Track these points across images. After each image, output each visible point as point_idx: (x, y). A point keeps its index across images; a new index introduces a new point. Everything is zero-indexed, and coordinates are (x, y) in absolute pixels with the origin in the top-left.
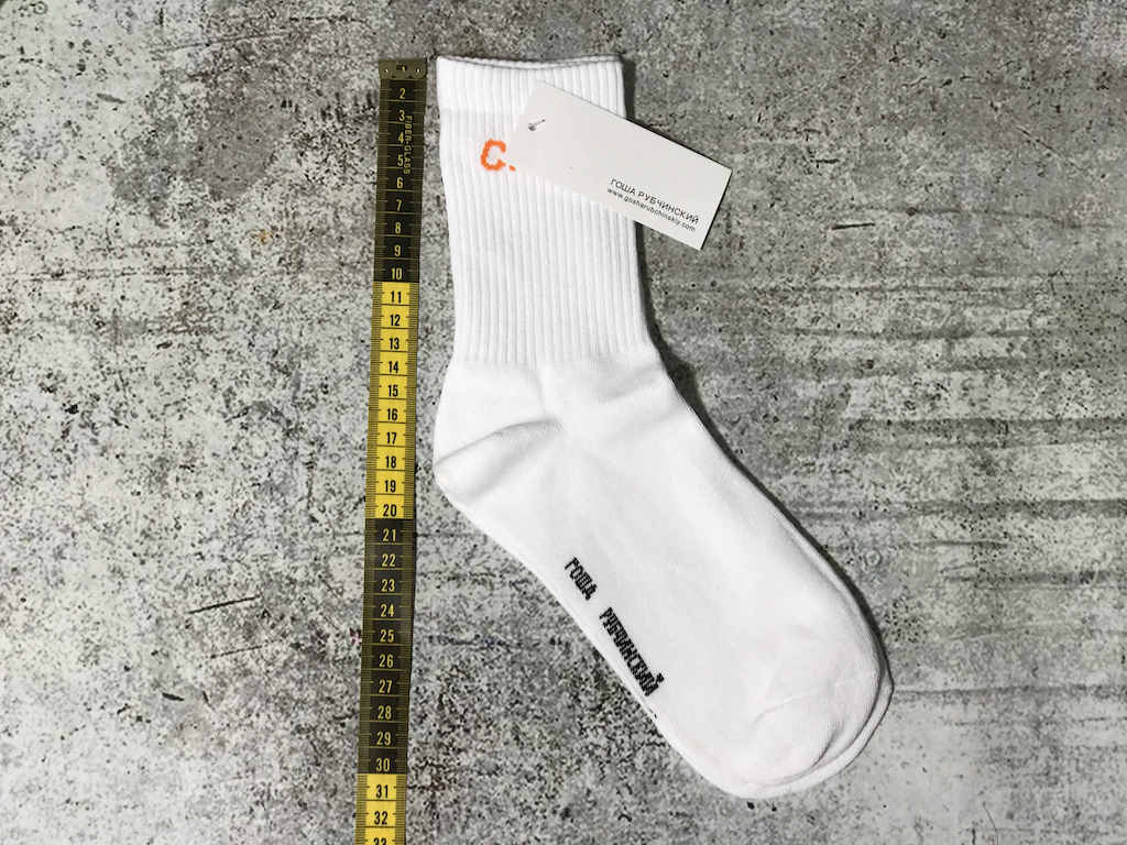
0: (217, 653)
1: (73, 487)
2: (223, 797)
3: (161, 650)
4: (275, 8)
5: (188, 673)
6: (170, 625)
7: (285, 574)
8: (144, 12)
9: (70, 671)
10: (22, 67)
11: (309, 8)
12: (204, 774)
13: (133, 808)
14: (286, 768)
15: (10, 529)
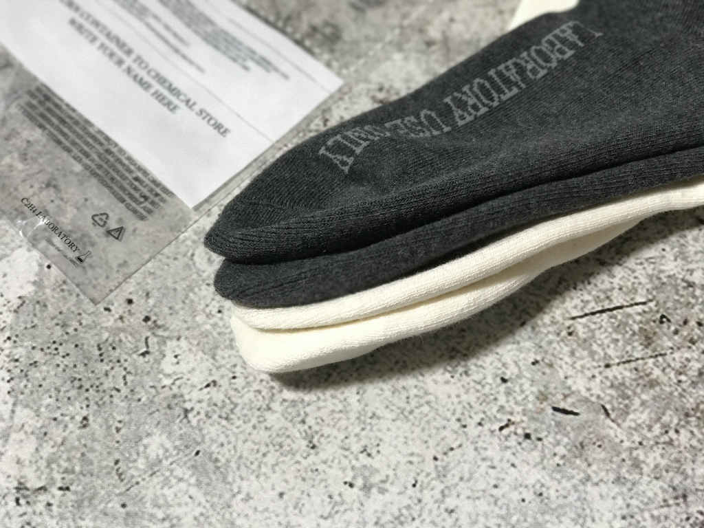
0: (612, 362)
3: (543, 360)
7: (681, 276)
12: (620, 501)
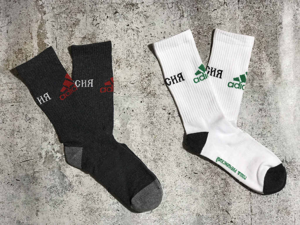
1: (171, 130)
2: (208, 193)
4: (205, 22)
5: (198, 168)
6: (194, 159)
8: (176, 24)
9: (174, 168)
10: (151, 38)
11: (212, 22)
13: (190, 196)
14: (220, 187)
15: (159, 140)
